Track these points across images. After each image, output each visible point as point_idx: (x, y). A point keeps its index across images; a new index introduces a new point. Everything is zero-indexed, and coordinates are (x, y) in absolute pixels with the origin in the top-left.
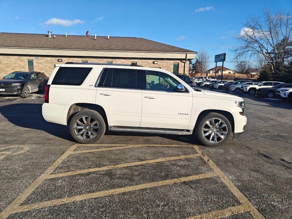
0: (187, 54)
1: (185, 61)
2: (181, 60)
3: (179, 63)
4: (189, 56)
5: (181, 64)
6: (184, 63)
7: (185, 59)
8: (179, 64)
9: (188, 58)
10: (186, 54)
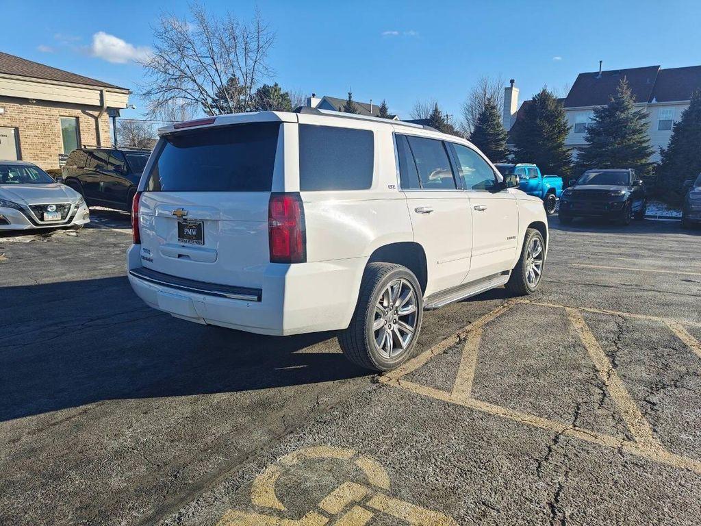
0: (105, 94)
1: (96, 113)
2: (84, 107)
3: (77, 118)
4: (112, 100)
5: (87, 122)
6: (96, 119)
7: (99, 108)
8: (80, 120)
9: (107, 104)
10: (101, 91)
